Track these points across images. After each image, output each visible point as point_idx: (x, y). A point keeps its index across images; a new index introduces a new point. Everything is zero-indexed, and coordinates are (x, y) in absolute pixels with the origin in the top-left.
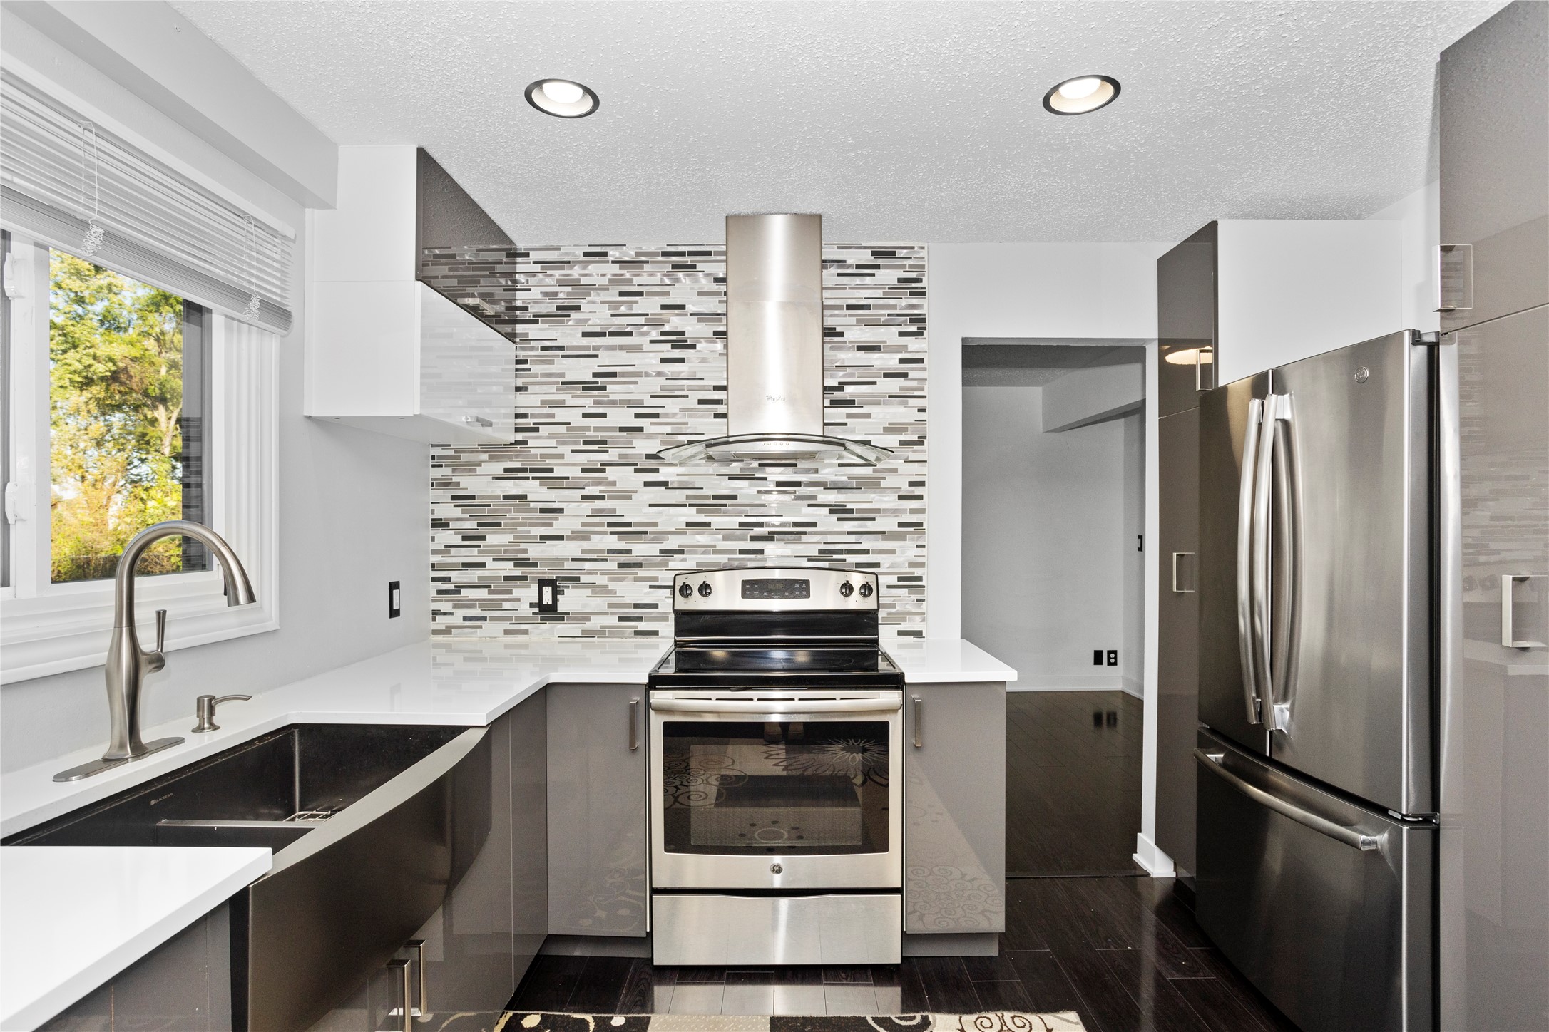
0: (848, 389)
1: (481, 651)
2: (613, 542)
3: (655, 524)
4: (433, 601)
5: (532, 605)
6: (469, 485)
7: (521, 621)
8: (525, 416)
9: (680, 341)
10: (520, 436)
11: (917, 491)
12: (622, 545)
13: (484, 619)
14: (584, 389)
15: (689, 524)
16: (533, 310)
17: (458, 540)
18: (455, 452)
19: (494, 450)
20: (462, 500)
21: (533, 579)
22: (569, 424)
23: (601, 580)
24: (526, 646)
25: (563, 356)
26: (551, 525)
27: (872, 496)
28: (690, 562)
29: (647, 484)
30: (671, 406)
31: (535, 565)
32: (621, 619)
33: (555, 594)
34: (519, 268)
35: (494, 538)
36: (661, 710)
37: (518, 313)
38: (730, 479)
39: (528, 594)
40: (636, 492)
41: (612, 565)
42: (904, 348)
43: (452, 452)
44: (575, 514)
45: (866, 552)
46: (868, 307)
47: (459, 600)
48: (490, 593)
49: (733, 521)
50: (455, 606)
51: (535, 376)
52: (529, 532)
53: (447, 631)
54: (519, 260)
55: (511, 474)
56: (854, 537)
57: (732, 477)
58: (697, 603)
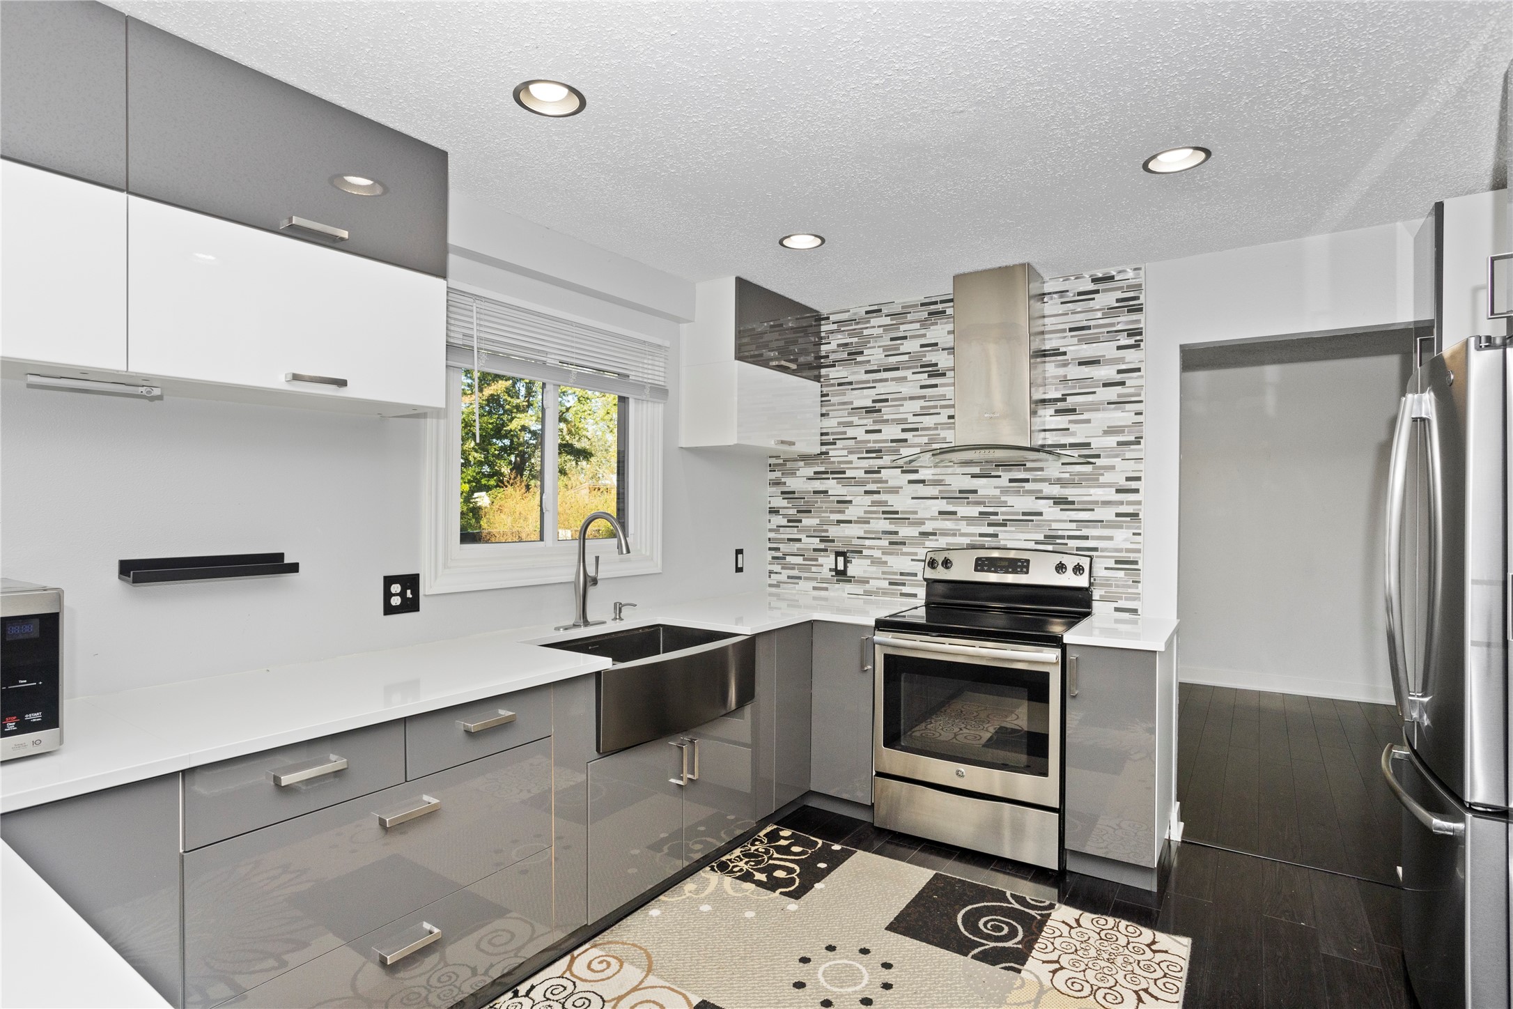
0: (1070, 399)
1: (798, 601)
2: (886, 525)
3: (916, 513)
4: (769, 564)
5: (831, 570)
6: (793, 483)
7: (823, 581)
8: (827, 434)
9: (935, 372)
10: (824, 448)
11: (1133, 485)
12: (892, 528)
13: (800, 578)
14: (867, 412)
15: (940, 513)
16: (832, 357)
17: (785, 522)
18: (784, 461)
19: (806, 458)
20: (788, 495)
21: (831, 551)
22: (856, 438)
23: (877, 554)
24: (826, 599)
25: (852, 389)
26: (843, 512)
27: (1092, 491)
28: (942, 542)
29: (910, 482)
30: (928, 421)
31: (833, 541)
32: (891, 584)
33: (846, 562)
34: (823, 328)
35: (807, 521)
37: (822, 361)
38: (972, 477)
39: (828, 561)
40: (902, 488)
41: (885, 543)
42: (1122, 360)
43: (781, 461)
44: (860, 505)
45: (1086, 538)
46: (1089, 328)
47: (785, 564)
48: (804, 560)
49: (974, 511)
50: (782, 568)
51: (834, 405)
52: (829, 517)
53: (777, 586)
54: (823, 322)
55: (818, 476)
56: (1074, 525)
57: (974, 476)
58: (941, 574)
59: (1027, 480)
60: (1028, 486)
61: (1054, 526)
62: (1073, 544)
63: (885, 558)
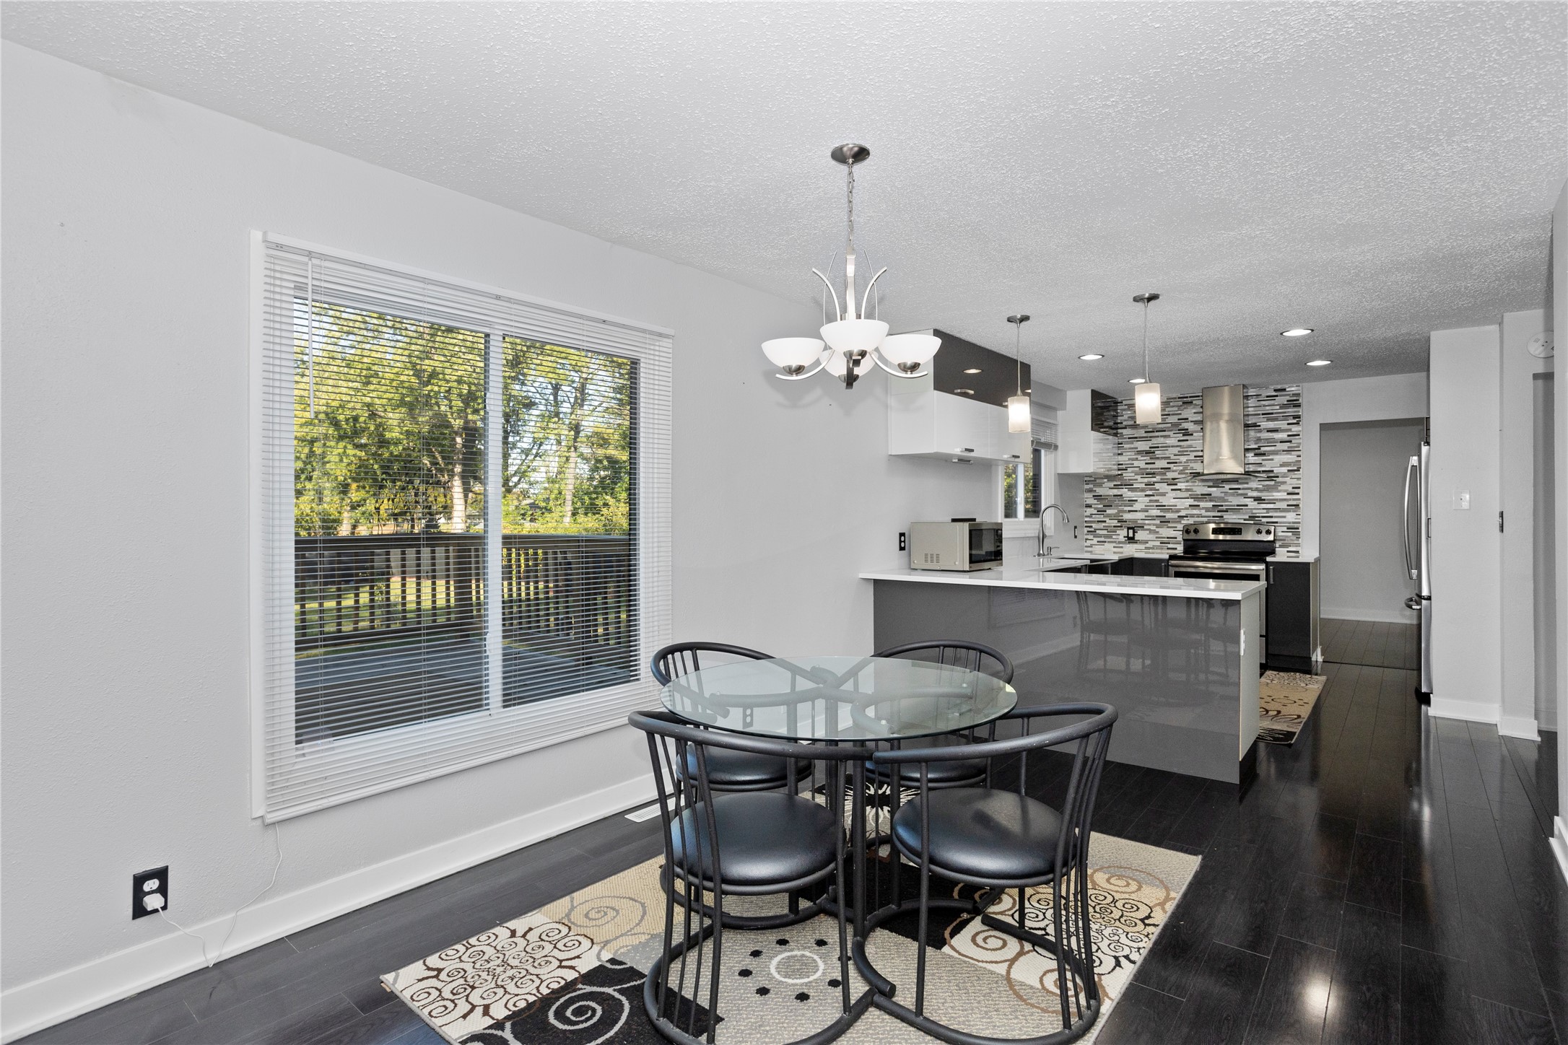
0: (1262, 449)
2: (1158, 513)
3: (1176, 506)
4: (1086, 535)
5: (1124, 537)
6: (1100, 491)
7: (1120, 543)
8: (1121, 465)
9: (1187, 433)
10: (1120, 472)
11: (1296, 491)
12: (1162, 514)
13: (1104, 542)
14: (1146, 453)
15: (1190, 506)
16: (1125, 423)
17: (1095, 512)
18: (1094, 479)
19: (1110, 478)
20: (1097, 497)
21: (1125, 527)
22: (1140, 467)
23: (1153, 528)
24: (1122, 553)
25: (1137, 441)
26: (1132, 506)
27: (1274, 494)
28: (1191, 521)
29: (1172, 490)
30: (1183, 459)
31: (1126, 522)
32: (1164, 543)
33: (1134, 532)
34: (1119, 408)
35: (1109, 511)
36: (1173, 566)
37: (1119, 425)
39: (1123, 533)
40: (1167, 493)
41: (1158, 522)
42: (1290, 430)
43: (1092, 479)
44: (1142, 502)
45: (1272, 517)
46: (1272, 414)
47: (1096, 535)
48: (1108, 532)
49: (1210, 504)
50: (1094, 537)
51: (1126, 449)
52: (1123, 509)
53: (1091, 546)
54: (1119, 405)
55: (1116, 487)
56: (1265, 511)
57: (1209, 487)
58: (1192, 536)
59: (1239, 489)
60: (1240, 492)
61: (1254, 511)
62: (1264, 520)
63: (1157, 530)
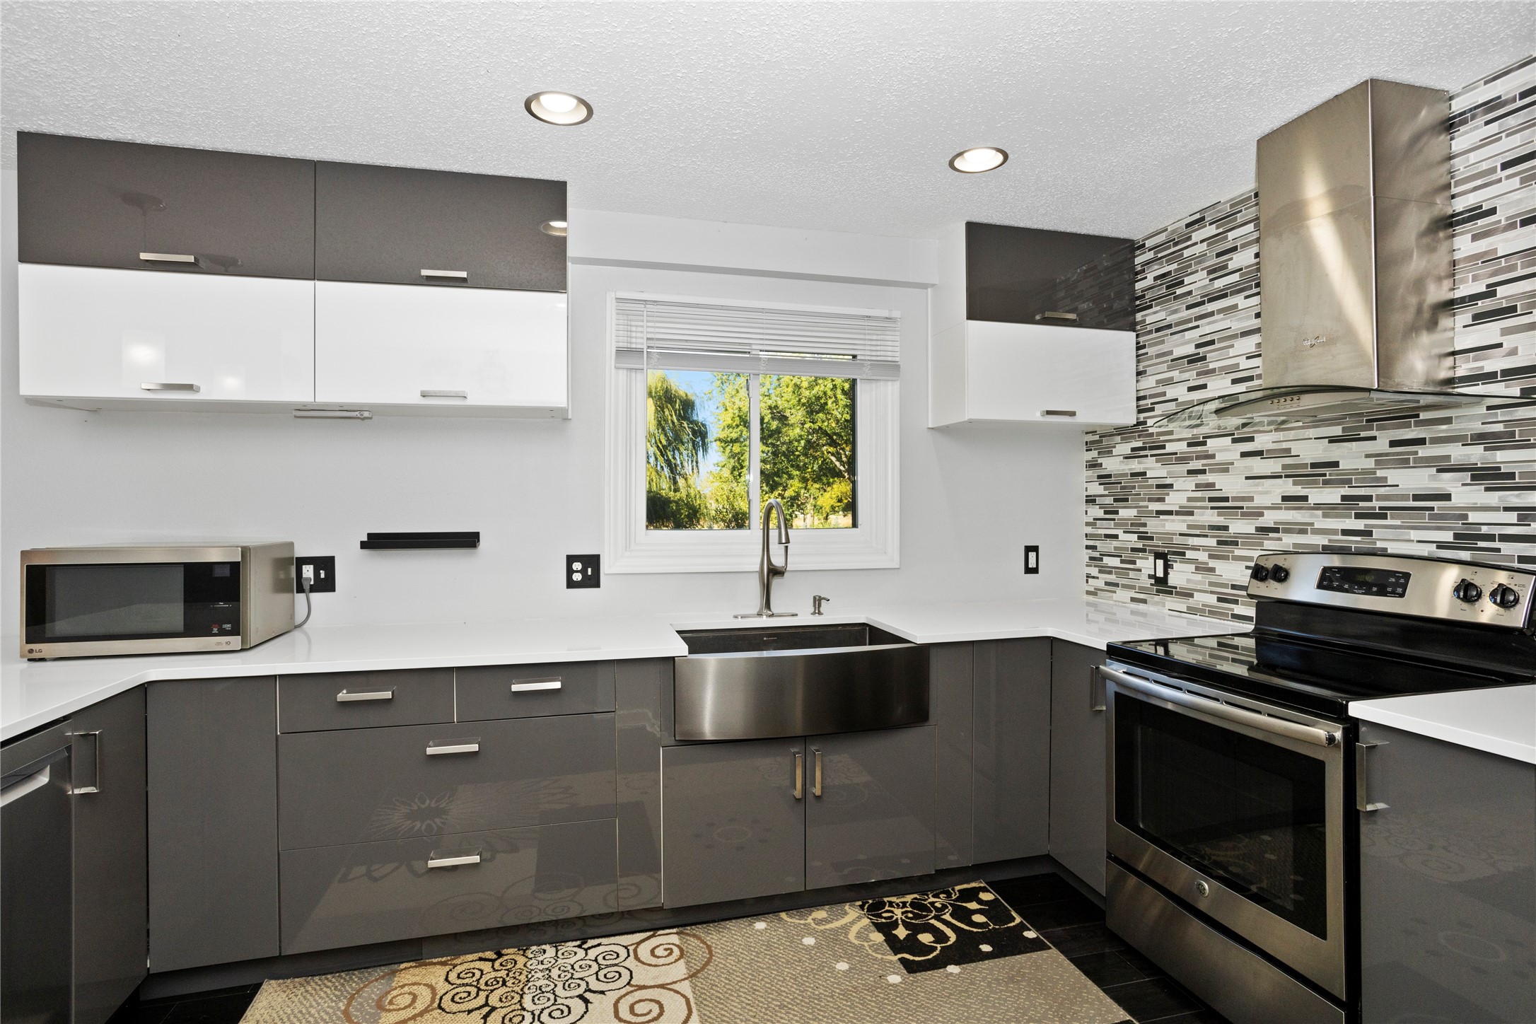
1: (1115, 614)
2: (1211, 517)
3: (1251, 499)
4: (1087, 566)
5: (1150, 577)
6: (1112, 465)
7: (1142, 590)
8: (1144, 398)
10: (1141, 417)
12: (1220, 521)
13: (1117, 585)
14: (1189, 362)
15: (1285, 498)
16: (1148, 295)
17: (1100, 513)
18: (1100, 437)
19: (1123, 432)
20: (1104, 479)
21: (1150, 552)
22: (1177, 400)
23: (1202, 556)
24: (1144, 615)
25: (1172, 334)
26: (1162, 500)
28: (1284, 541)
29: (1244, 455)
31: (1151, 538)
32: (1220, 600)
33: (1167, 567)
34: (1138, 260)
35: (1126, 513)
37: (1138, 302)
38: (1330, 442)
39: (1146, 565)
40: (1232, 464)
41: (1212, 542)
43: (1097, 438)
44: (1182, 489)
47: (1102, 567)
48: (1122, 562)
49: (1332, 495)
50: (1100, 572)
51: (1151, 358)
52: (1147, 507)
53: (1095, 593)
54: (1138, 252)
55: (1136, 454)
57: (1333, 440)
59: (1421, 442)
60: (1422, 452)
61: (1473, 517)
62: (1508, 548)
63: (1212, 564)
